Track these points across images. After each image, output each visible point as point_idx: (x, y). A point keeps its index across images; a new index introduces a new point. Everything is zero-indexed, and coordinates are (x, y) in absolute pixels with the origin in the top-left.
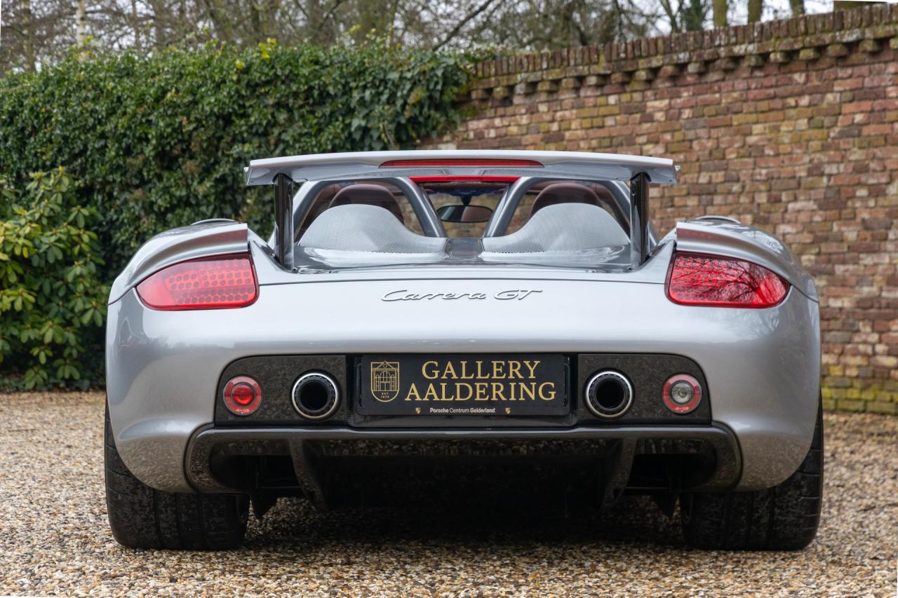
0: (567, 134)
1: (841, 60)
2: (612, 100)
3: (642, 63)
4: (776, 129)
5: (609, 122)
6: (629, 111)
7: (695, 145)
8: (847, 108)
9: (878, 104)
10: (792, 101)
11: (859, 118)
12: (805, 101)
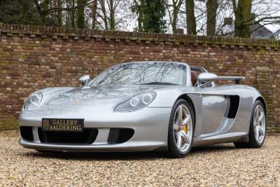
0: (15, 50)
1: (127, 44)
2: (37, 42)
3: (56, 34)
4: (102, 58)
5: (36, 48)
6: (44, 46)
7: (72, 59)
8: (127, 55)
9: (137, 56)
10: (108, 51)
11: (131, 58)
12: (113, 52)
